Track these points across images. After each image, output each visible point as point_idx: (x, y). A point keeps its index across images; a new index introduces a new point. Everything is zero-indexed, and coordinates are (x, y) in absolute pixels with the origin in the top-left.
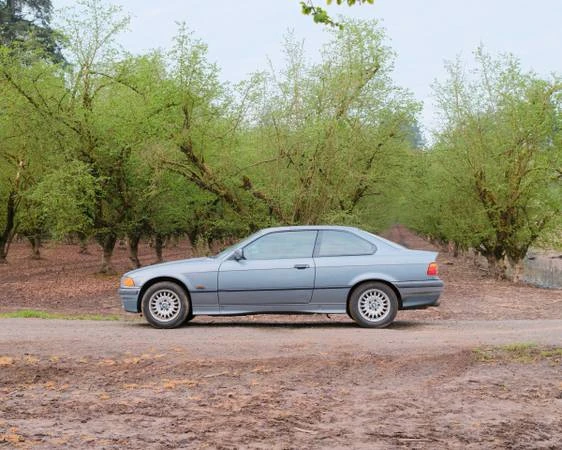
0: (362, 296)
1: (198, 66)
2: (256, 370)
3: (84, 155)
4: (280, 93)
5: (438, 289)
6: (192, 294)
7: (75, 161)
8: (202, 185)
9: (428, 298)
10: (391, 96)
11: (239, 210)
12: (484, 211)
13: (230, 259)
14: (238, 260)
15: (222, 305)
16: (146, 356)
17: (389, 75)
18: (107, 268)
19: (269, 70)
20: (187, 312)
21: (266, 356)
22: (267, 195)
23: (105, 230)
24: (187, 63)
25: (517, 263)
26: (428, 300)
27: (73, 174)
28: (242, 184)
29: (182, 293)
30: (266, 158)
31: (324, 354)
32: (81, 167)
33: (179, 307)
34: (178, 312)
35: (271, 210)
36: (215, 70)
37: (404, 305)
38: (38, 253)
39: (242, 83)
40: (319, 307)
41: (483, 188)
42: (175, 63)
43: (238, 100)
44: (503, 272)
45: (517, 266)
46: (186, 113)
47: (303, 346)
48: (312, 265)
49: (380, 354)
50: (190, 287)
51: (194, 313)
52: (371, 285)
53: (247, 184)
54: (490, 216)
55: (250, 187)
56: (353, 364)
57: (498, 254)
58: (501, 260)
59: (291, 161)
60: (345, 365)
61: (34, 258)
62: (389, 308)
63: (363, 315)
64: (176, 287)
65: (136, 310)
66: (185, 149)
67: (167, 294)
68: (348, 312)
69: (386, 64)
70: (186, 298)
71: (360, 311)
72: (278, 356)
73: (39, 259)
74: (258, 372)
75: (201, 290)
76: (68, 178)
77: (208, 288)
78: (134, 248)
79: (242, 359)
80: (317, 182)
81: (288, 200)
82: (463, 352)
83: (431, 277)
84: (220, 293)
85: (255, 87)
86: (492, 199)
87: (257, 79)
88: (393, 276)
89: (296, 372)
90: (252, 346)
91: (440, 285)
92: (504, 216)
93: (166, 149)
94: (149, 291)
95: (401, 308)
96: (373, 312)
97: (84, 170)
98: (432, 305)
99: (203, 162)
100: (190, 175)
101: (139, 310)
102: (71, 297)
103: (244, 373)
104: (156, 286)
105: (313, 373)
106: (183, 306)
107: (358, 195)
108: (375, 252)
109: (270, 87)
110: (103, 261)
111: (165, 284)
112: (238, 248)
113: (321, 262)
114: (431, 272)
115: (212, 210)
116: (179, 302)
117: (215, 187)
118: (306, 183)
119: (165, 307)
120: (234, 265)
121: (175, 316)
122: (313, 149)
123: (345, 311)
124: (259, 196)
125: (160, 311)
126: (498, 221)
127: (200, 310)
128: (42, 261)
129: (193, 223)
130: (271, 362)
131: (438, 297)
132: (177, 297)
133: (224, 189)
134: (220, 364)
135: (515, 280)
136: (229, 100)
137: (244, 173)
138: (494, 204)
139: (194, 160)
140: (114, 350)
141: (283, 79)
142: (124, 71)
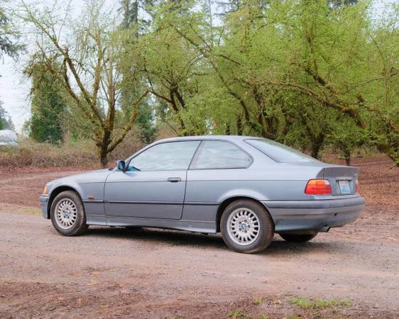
0: (232, 215)
6: (85, 204)
14: (124, 171)
15: (109, 216)
20: (82, 221)
33: (77, 216)
34: (76, 220)
50: (84, 198)
51: (88, 223)
52: (241, 203)
62: (258, 231)
63: (232, 236)
67: (68, 202)
70: (81, 208)
71: (229, 231)
77: (97, 199)
94: (55, 199)
96: (242, 234)
101: (49, 217)
106: (80, 216)
108: (250, 165)
111: (66, 193)
114: (309, 191)
116: (77, 211)
119: (67, 215)
120: (121, 176)
121: (73, 224)
123: (215, 231)
125: (63, 219)
127: (93, 220)
132: (75, 207)
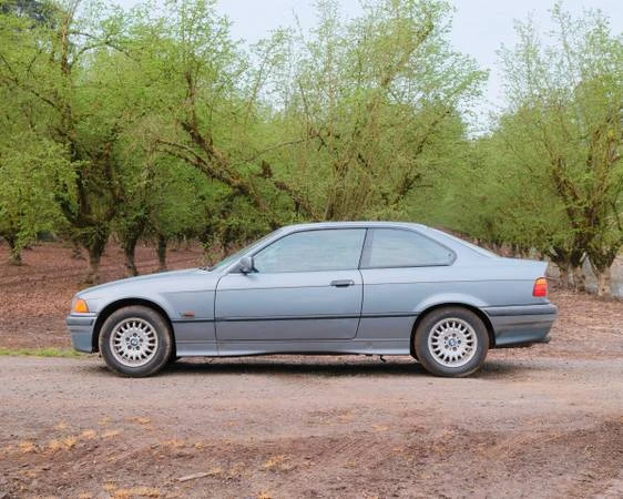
0: (434, 329)
1: (204, 21)
2: (269, 464)
3: (61, 134)
4: (310, 56)
5: (549, 318)
6: (174, 325)
7: (45, 141)
8: (210, 173)
9: (532, 331)
10: (448, 62)
11: (256, 204)
12: (564, 207)
13: (233, 271)
14: (245, 273)
15: (221, 341)
16: (89, 433)
17: (445, 37)
18: (94, 277)
19: (294, 26)
20: (167, 352)
21: (285, 434)
22: (292, 186)
23: (89, 229)
24: (190, 16)
25: (603, 272)
26: (534, 334)
27: (42, 157)
28: (261, 172)
29: (161, 324)
30: (291, 139)
31: (381, 430)
32: (52, 147)
33: (156, 345)
34: (154, 352)
35: (297, 205)
36: (227, 25)
37: (498, 342)
38: (18, 258)
39: (261, 43)
40: (369, 345)
41: (562, 179)
42: (175, 15)
43: (256, 63)
44: (581, 282)
45: (603, 276)
46: (189, 81)
47: (345, 413)
48: (358, 281)
49: (472, 429)
50: (173, 314)
51: (178, 354)
52: (447, 312)
53: (267, 171)
54: (570, 213)
55: (271, 175)
56: (432, 452)
57: (575, 261)
58: (579, 268)
59: (323, 144)
60: (419, 452)
61: (14, 264)
62: (475, 347)
63: (435, 357)
64: (151, 313)
65: (90, 349)
66: (187, 127)
67: (137, 324)
68: (413, 353)
69: (441, 24)
70: (166, 331)
71: (432, 350)
72: (305, 435)
73: (20, 265)
74: (272, 470)
75: (189, 319)
76: (35, 162)
77: (199, 315)
78: (130, 252)
79: (247, 439)
80: (355, 168)
81: (319, 192)
82: (609, 425)
83: (538, 299)
84: (218, 323)
85: (278, 48)
86: (574, 194)
87: (280, 37)
88: (482, 298)
89: (337, 467)
90: (264, 413)
91: (552, 312)
92: (588, 213)
93: (163, 126)
94: (109, 319)
95: (493, 345)
96: (449, 353)
97: (57, 151)
98: (538, 341)
99: (211, 143)
100: (194, 160)
101: (95, 349)
102: (41, 315)
103: (248, 471)
104: (120, 312)
105: (367, 472)
106: (162, 343)
107: (407, 186)
108: (453, 262)
109: (296, 48)
110: (89, 268)
111: (134, 309)
112: (246, 255)
113: (371, 276)
114: (538, 292)
115: (227, 207)
116: (156, 337)
117: (226, 175)
118: (341, 169)
119: (135, 345)
120: (239, 281)
121: (150, 358)
122: (351, 126)
123: (408, 351)
124: (281, 186)
125: (126, 351)
126: (579, 219)
127: (188, 349)
128: (23, 268)
129: (205, 222)
130: (295, 447)
131: (547, 329)
132: (153, 330)
133: (238, 178)
134: (208, 451)
135: (600, 294)
136: (244, 66)
137: (264, 157)
138: (576, 198)
139: (200, 140)
140: (41, 420)
141: (314, 38)
142: (114, 29)
